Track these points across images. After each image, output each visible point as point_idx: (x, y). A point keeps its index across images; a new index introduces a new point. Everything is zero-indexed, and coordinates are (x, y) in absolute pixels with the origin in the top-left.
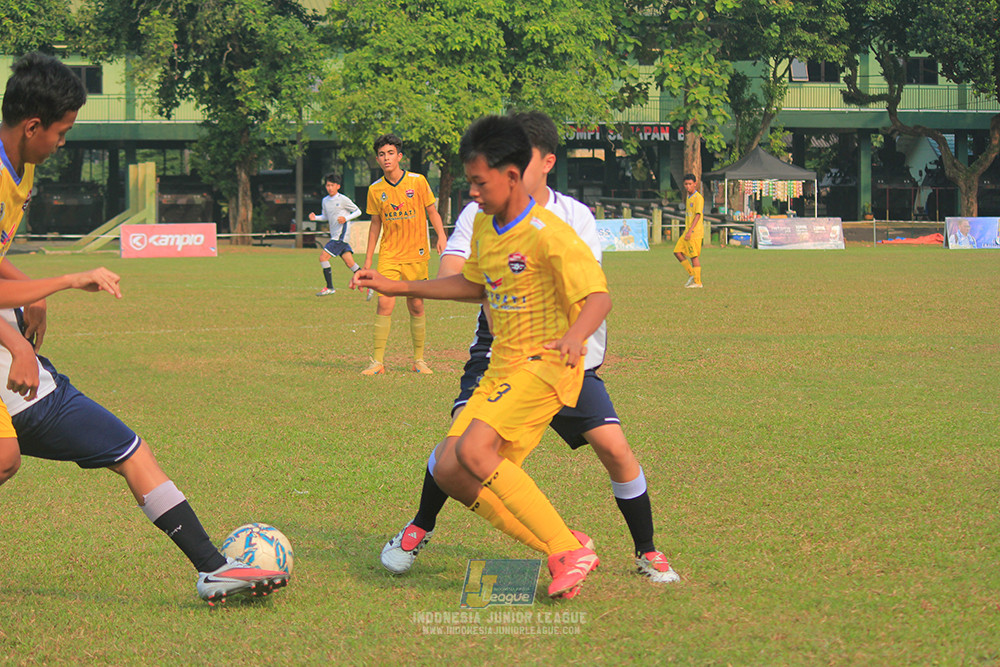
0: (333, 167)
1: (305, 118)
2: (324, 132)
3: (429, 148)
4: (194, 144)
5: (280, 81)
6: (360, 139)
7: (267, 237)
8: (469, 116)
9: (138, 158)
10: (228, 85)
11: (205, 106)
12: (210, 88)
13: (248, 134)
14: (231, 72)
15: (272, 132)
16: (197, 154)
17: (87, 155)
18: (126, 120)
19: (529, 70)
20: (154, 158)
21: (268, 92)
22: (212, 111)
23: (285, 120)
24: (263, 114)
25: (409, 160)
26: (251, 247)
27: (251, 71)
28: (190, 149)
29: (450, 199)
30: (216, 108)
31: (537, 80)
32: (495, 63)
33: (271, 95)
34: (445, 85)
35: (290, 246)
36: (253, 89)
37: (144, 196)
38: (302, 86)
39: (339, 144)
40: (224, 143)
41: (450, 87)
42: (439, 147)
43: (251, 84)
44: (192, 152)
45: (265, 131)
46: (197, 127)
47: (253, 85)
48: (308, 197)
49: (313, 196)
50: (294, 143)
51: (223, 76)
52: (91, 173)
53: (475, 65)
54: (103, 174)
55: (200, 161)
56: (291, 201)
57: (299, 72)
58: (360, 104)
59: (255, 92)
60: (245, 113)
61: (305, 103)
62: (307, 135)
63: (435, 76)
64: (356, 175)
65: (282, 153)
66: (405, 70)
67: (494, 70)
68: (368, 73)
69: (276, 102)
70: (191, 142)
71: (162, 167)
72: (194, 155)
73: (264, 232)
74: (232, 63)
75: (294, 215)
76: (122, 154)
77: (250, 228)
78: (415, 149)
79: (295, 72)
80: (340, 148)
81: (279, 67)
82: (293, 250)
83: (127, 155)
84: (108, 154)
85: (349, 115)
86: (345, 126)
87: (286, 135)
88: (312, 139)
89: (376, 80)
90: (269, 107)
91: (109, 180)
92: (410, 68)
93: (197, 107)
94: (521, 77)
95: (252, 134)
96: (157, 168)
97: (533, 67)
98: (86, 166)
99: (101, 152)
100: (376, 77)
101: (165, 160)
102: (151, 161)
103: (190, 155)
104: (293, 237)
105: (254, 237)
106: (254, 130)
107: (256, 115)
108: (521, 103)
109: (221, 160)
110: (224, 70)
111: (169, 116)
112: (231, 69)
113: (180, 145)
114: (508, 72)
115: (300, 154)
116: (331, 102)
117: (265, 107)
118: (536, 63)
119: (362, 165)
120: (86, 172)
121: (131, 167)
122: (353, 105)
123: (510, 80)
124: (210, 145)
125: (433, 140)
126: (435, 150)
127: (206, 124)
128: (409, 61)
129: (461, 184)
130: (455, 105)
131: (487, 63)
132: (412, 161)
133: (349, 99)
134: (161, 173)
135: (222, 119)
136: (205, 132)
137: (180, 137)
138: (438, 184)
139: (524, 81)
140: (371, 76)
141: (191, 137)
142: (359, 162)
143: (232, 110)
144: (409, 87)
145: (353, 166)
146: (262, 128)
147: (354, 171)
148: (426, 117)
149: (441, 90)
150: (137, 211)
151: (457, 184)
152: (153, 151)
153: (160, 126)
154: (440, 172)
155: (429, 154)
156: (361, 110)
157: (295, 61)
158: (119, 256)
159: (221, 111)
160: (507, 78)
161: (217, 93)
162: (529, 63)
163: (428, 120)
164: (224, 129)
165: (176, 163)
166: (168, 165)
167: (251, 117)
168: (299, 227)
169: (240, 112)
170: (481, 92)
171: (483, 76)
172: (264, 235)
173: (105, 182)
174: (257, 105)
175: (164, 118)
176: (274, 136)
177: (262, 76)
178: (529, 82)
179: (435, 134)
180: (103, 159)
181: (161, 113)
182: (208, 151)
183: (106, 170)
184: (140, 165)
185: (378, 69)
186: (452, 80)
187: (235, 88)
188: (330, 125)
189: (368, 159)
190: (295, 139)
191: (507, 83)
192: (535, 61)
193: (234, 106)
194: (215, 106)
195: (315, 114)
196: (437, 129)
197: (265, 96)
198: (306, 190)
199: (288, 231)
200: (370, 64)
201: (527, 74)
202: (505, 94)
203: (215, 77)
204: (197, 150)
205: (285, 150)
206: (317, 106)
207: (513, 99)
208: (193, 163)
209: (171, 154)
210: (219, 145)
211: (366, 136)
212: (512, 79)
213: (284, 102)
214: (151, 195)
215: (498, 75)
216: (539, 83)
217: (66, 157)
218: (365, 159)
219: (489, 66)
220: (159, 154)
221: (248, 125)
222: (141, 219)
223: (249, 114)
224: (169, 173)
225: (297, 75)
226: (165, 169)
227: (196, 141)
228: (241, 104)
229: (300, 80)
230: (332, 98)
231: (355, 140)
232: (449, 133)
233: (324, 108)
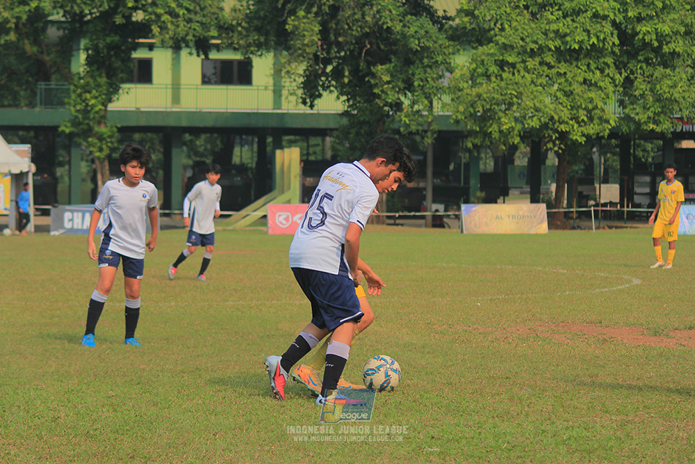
0: (460, 154)
1: (435, 110)
2: (452, 121)
3: (549, 135)
4: (335, 132)
5: (413, 75)
6: (485, 128)
7: (400, 217)
8: (583, 106)
9: (284, 143)
10: (367, 79)
11: (345, 98)
12: (350, 81)
13: (384, 123)
14: (369, 67)
15: (407, 122)
16: (337, 141)
17: (238, 140)
18: (274, 109)
19: (641, 68)
20: (298, 144)
21: (402, 85)
22: (351, 102)
23: (418, 111)
24: (398, 106)
25: (528, 149)
26: (385, 227)
27: (387, 66)
28: (330, 136)
29: (566, 185)
30: (355, 99)
31: (648, 77)
32: (609, 60)
33: (405, 88)
34: (563, 80)
35: (420, 226)
36: (388, 83)
37: (289, 179)
38: (433, 79)
39: (466, 133)
40: (362, 131)
41: (567, 81)
42: (557, 135)
43: (386, 78)
44: (332, 139)
45: (401, 120)
46: (338, 117)
47: (388, 79)
48: (437, 181)
49: (441, 180)
50: (426, 131)
51: (362, 71)
52: (241, 157)
53: (591, 62)
54: (252, 158)
55: (340, 148)
56: (422, 185)
57: (430, 67)
58: (485, 96)
59: (391, 86)
60: (382, 105)
61: (435, 95)
62: (437, 125)
63: (554, 71)
64: (481, 162)
65: (415, 141)
66: (527, 64)
67: (609, 67)
68: (493, 69)
69: (409, 94)
70: (332, 130)
71: (305, 152)
72: (335, 142)
73: (397, 212)
74: (370, 59)
75: (424, 198)
76: (270, 140)
77: (385, 208)
78: (534, 138)
79: (426, 66)
80: (466, 137)
81: (413, 63)
82: (423, 229)
83: (274, 141)
84: (256, 140)
85: (475, 106)
86: (472, 116)
87: (419, 124)
88: (441, 128)
89: (501, 76)
90: (403, 99)
91: (257, 163)
92: (531, 63)
93: (338, 98)
94: (633, 74)
95: (387, 123)
96: (301, 153)
97: (644, 65)
98: (237, 151)
99: (250, 138)
100: (501, 72)
101: (308, 147)
102: (296, 146)
103: (331, 142)
104: (423, 217)
105: (388, 217)
106: (389, 120)
107: (391, 106)
108: (632, 98)
109: (359, 147)
110: (362, 65)
111: (312, 106)
112: (369, 64)
113: (322, 133)
114: (621, 69)
115: (430, 141)
116: (460, 93)
117: (399, 99)
118: (647, 61)
119: (486, 153)
120: (237, 156)
121: (278, 152)
122: (479, 96)
123: (623, 76)
124: (349, 133)
125: (552, 129)
126: (554, 138)
127: (346, 114)
128: (530, 57)
129: (577, 172)
130: (572, 97)
131: (602, 60)
132: (532, 150)
133: (475, 91)
134: (305, 158)
135: (360, 110)
136: (345, 121)
137: (322, 125)
138: (555, 170)
139: (636, 78)
140: (496, 71)
141: (332, 125)
142: (484, 150)
143: (369, 101)
144: (530, 80)
145: (479, 153)
146: (397, 118)
147: (478, 158)
148: (546, 106)
149: (559, 84)
150: (283, 192)
151: (573, 171)
152: (298, 137)
153: (305, 115)
154: (557, 160)
155: (548, 142)
156: (485, 100)
157: (427, 57)
158: (266, 233)
159: (359, 102)
160: (621, 74)
161: (356, 86)
162: (640, 61)
163: (547, 109)
164: (362, 119)
165: (318, 149)
166: (311, 150)
167: (386, 108)
168: (428, 209)
169: (377, 103)
170: (597, 86)
171: (598, 72)
172: (397, 215)
173: (254, 165)
174: (391, 97)
175: (308, 108)
176: (408, 126)
177: (397, 71)
178: (640, 79)
179: (554, 124)
180: (252, 144)
181: (304, 103)
182: (347, 139)
183: (255, 155)
184: (286, 150)
185: (502, 64)
186: (569, 75)
187: (372, 81)
188: (458, 114)
189: (492, 147)
190: (426, 128)
191: (619, 78)
192: (645, 59)
193: (372, 98)
194: (354, 97)
195: (444, 105)
196: (556, 118)
197: (400, 89)
198: (435, 175)
199: (419, 211)
200: (495, 61)
201: (639, 71)
202: (618, 88)
203: (355, 72)
204: (338, 137)
205: (418, 138)
206: (447, 98)
207: (625, 94)
208: (333, 149)
209: (313, 141)
210: (358, 134)
211: (491, 125)
212: (624, 74)
213: (416, 94)
214: (295, 176)
215: (611, 71)
216: (650, 80)
217: (218, 142)
218: (489, 147)
219: (604, 63)
220: (303, 140)
221: (383, 116)
222: (287, 199)
223: (385, 105)
224: (312, 158)
225: (428, 70)
226: (308, 154)
227: (336, 129)
228: (378, 96)
229: (431, 74)
230: (460, 90)
231: (480, 128)
232: (567, 123)
233: (453, 100)
